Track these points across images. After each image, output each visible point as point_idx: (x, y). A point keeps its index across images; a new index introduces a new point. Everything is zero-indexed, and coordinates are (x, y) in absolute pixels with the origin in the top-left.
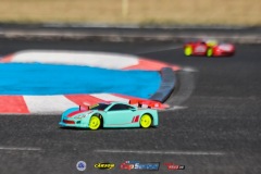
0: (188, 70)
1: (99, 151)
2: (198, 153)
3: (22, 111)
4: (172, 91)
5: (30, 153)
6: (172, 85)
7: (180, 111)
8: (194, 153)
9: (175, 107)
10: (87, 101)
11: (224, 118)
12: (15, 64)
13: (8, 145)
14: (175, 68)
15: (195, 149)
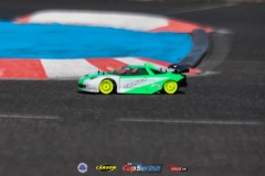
0: (222, 32)
1: (122, 120)
2: (232, 123)
3: (40, 76)
4: (204, 55)
5: (48, 121)
6: (204, 49)
7: (213, 76)
8: (227, 123)
9: (208, 73)
10: (111, 65)
11: (261, 84)
12: (33, 24)
13: (23, 113)
14: (208, 30)
15: (228, 118)
